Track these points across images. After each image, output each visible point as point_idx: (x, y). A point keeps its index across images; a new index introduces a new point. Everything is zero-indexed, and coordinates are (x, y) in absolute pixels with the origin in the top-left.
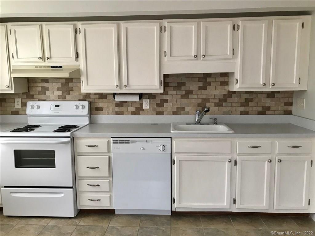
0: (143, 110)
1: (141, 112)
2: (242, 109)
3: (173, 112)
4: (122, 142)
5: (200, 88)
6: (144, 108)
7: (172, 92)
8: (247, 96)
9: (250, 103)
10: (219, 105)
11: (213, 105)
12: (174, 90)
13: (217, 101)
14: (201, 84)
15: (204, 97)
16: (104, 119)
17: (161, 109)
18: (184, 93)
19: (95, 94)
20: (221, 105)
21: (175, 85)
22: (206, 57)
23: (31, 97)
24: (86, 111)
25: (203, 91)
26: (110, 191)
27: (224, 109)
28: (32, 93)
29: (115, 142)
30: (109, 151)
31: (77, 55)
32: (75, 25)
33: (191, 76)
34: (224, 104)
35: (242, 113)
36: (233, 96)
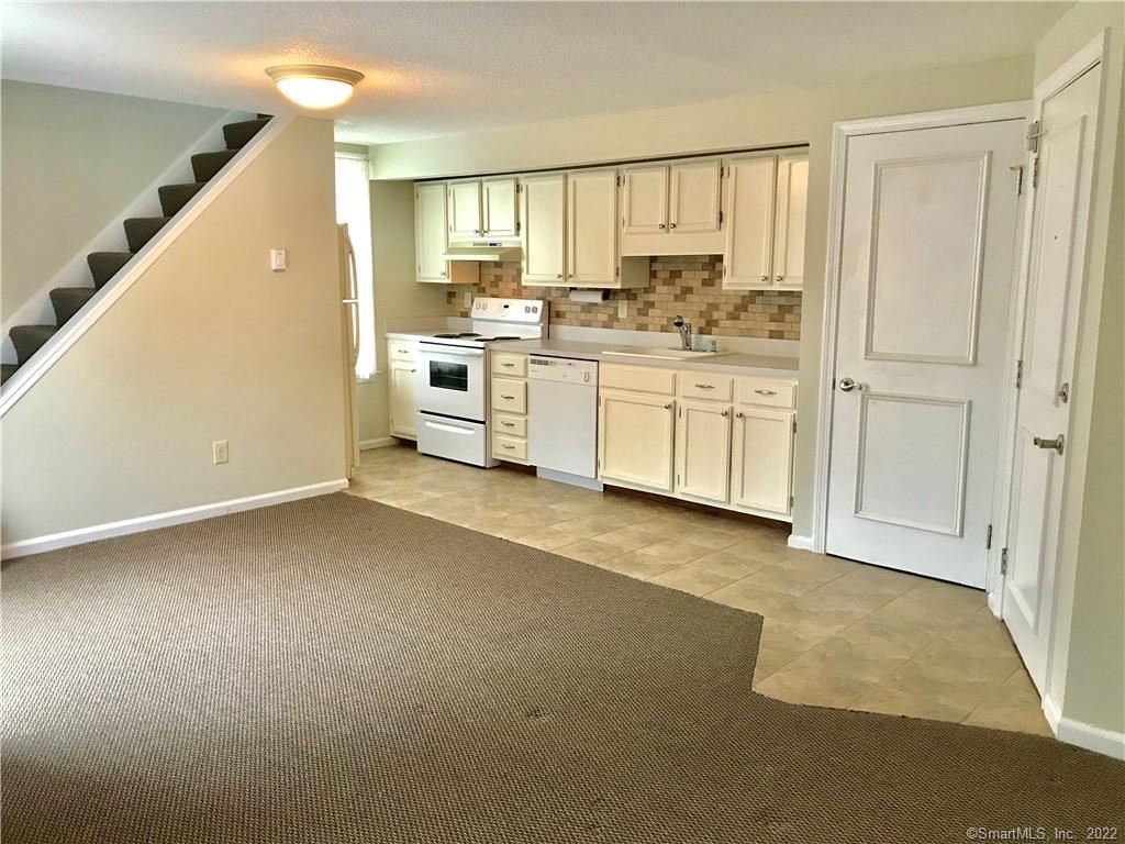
0: (618, 320)
1: (615, 324)
2: (773, 326)
3: (662, 326)
4: (540, 363)
5: (705, 283)
6: (620, 316)
7: (661, 289)
8: (782, 301)
9: (787, 316)
10: (733, 317)
11: (724, 315)
12: (664, 285)
13: (731, 309)
14: (706, 275)
15: (711, 300)
16: (566, 332)
17: (643, 320)
18: (678, 292)
19: (558, 288)
20: (737, 318)
21: (667, 275)
22: (678, 229)
23: (482, 291)
24: (536, 317)
25: (708, 288)
26: (526, 437)
27: (741, 324)
28: (483, 285)
29: (533, 362)
30: (526, 376)
31: (518, 225)
32: (517, 180)
33: (690, 260)
34: (742, 315)
35: (773, 335)
36: (759, 299)
